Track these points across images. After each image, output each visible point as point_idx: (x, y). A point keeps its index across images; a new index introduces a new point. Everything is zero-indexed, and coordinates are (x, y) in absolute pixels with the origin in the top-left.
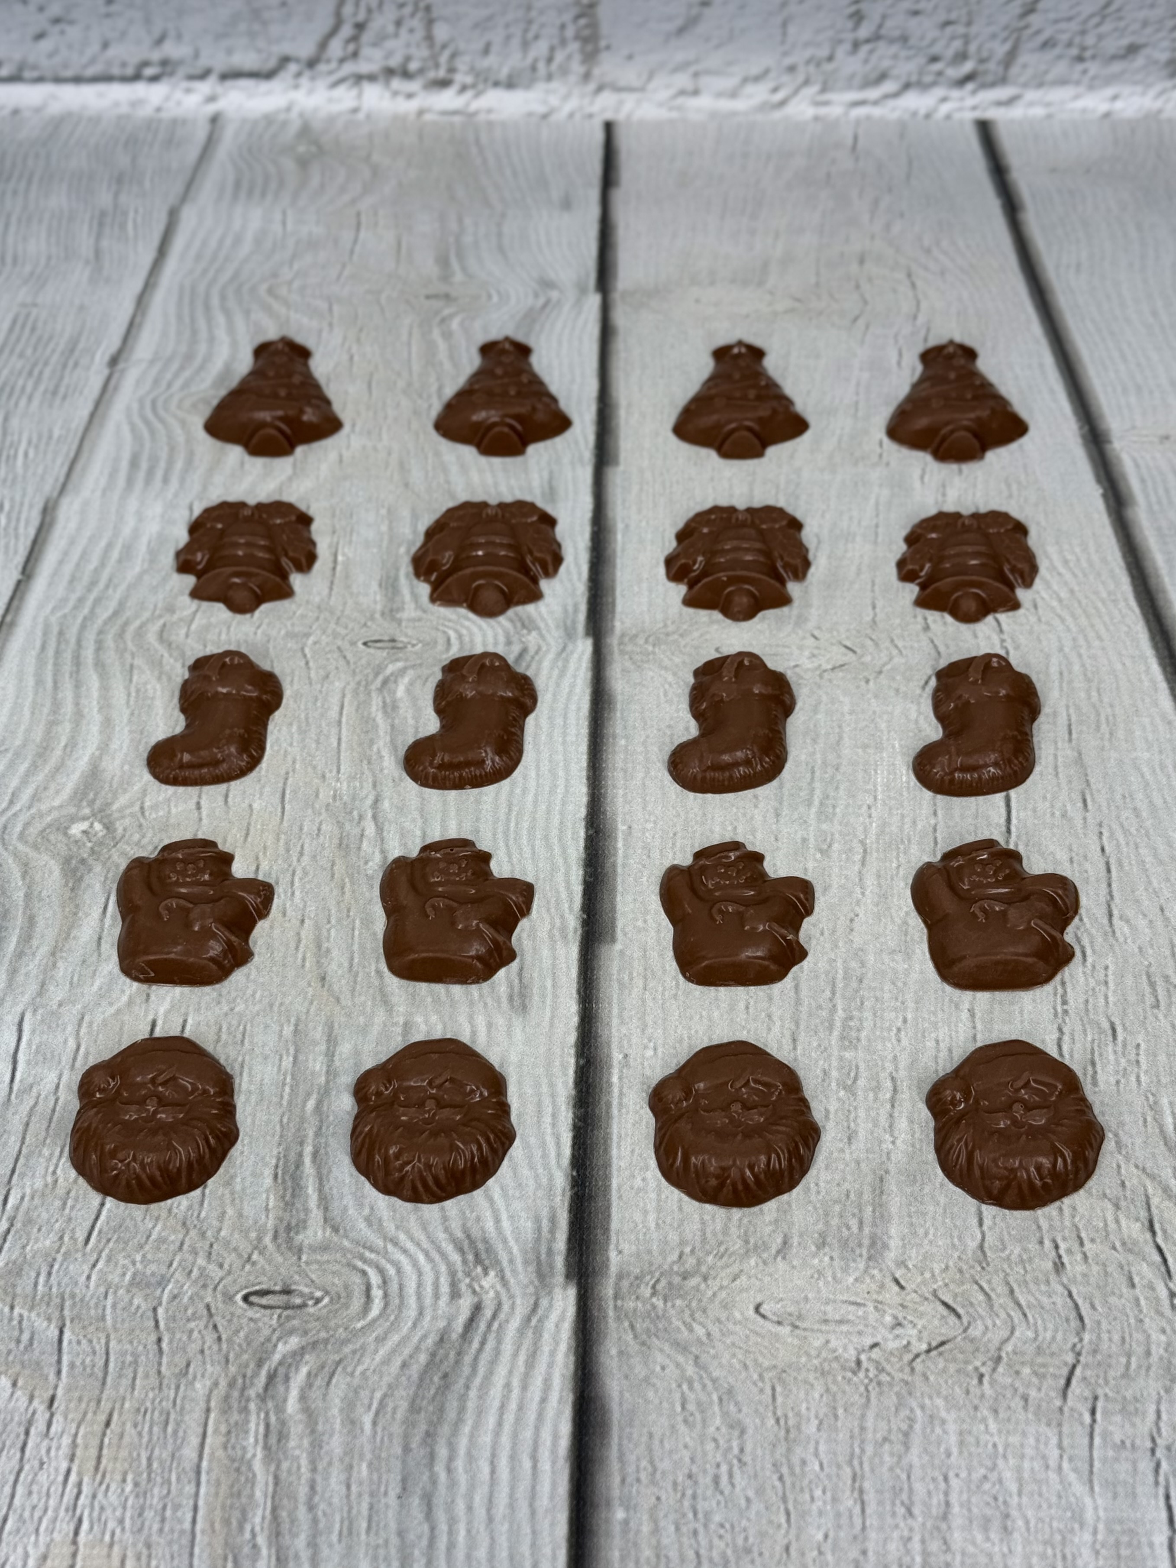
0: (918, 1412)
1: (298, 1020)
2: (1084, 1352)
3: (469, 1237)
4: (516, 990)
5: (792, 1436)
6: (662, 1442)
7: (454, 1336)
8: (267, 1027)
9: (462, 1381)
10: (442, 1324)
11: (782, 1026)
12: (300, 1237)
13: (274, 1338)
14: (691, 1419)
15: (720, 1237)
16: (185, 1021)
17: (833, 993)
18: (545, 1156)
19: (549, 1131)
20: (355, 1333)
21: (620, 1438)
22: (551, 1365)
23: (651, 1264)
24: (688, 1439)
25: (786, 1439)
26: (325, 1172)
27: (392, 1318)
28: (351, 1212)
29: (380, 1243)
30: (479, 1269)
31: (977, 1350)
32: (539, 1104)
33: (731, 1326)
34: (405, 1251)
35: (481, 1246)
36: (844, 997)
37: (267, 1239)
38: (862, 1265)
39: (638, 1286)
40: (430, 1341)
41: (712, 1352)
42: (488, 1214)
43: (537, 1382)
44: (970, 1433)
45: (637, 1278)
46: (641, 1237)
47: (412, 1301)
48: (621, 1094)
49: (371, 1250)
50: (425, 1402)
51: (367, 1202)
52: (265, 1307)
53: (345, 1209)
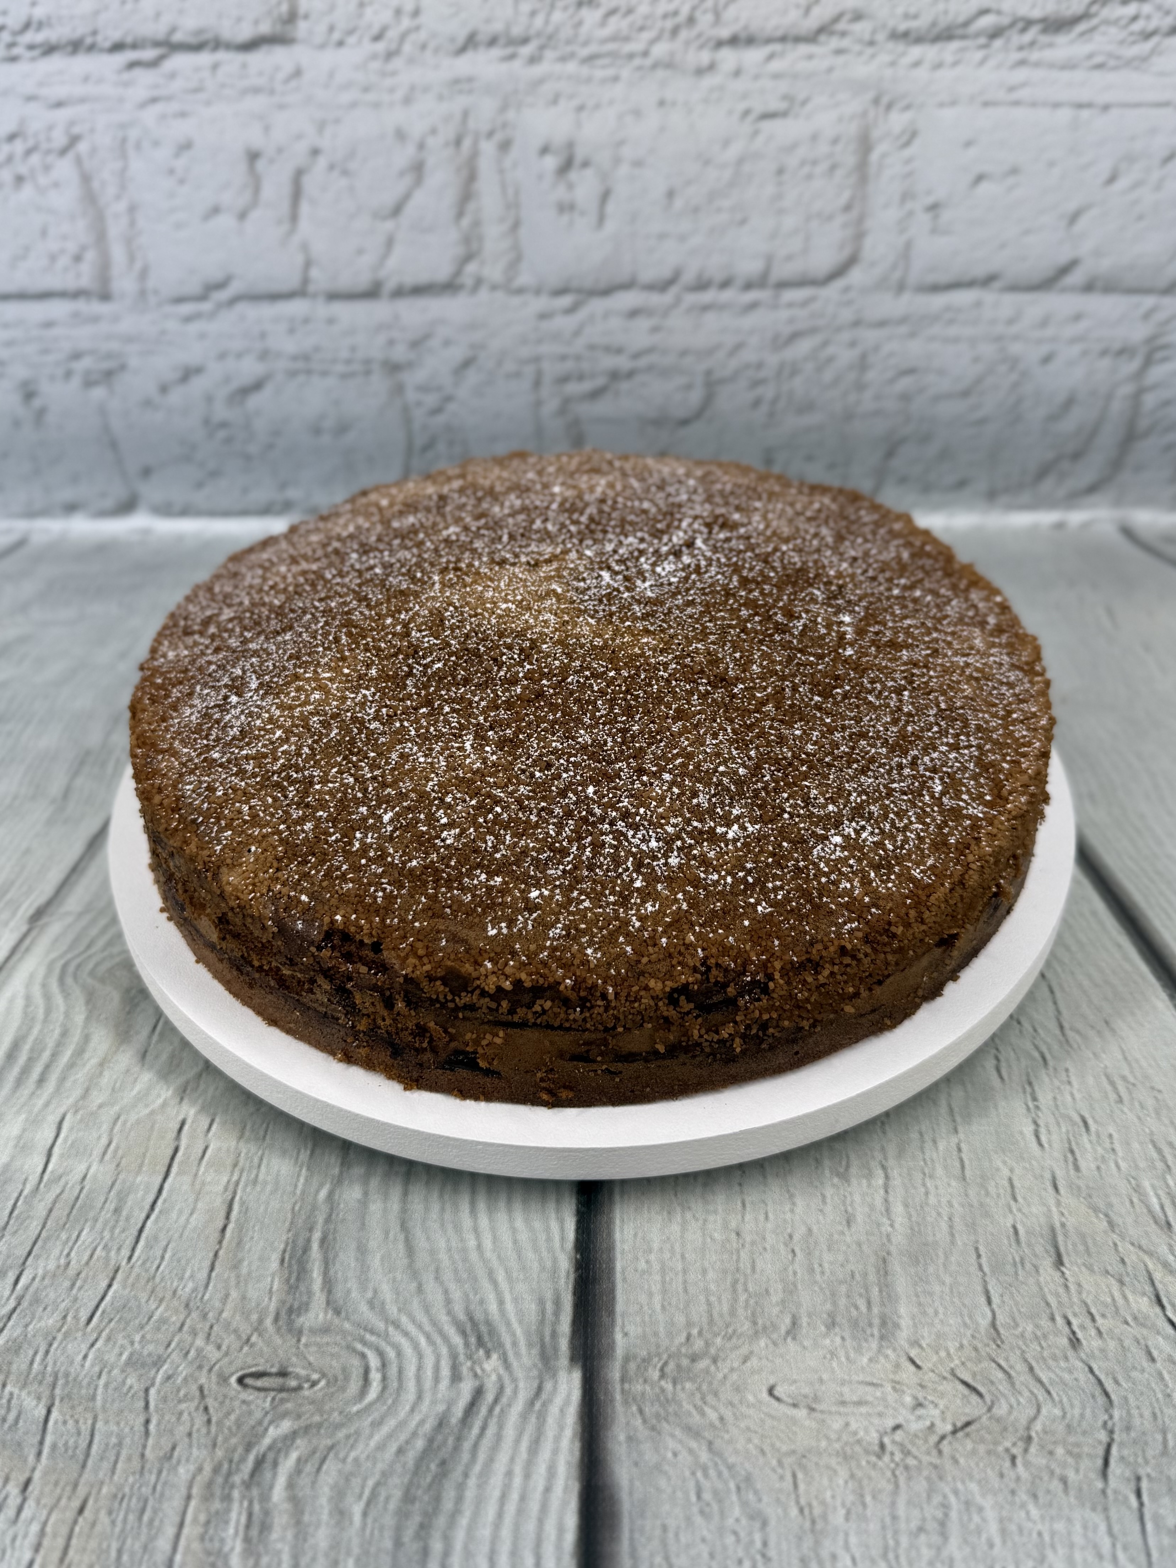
0: (952, 1499)
2: (1116, 1429)
3: (471, 1319)
5: (819, 1526)
6: (677, 1535)
7: (454, 1420)
9: (460, 1469)
10: (441, 1408)
12: (302, 1319)
13: (266, 1423)
14: (707, 1510)
15: (727, 1318)
18: (549, 1239)
20: (350, 1418)
21: (632, 1531)
22: (555, 1452)
23: (658, 1346)
24: (705, 1533)
25: (813, 1531)
26: (331, 1256)
27: (390, 1401)
28: (354, 1294)
29: (381, 1325)
30: (481, 1352)
31: (1005, 1429)
33: (744, 1409)
34: (406, 1334)
35: (483, 1329)
37: (268, 1322)
38: (874, 1345)
39: (646, 1369)
40: (428, 1427)
41: (726, 1437)
42: (491, 1297)
43: (541, 1470)
44: (1010, 1520)
45: (644, 1360)
46: (647, 1318)
47: (411, 1385)
49: (372, 1332)
50: (420, 1492)
51: (371, 1286)
52: (259, 1389)
53: (349, 1292)
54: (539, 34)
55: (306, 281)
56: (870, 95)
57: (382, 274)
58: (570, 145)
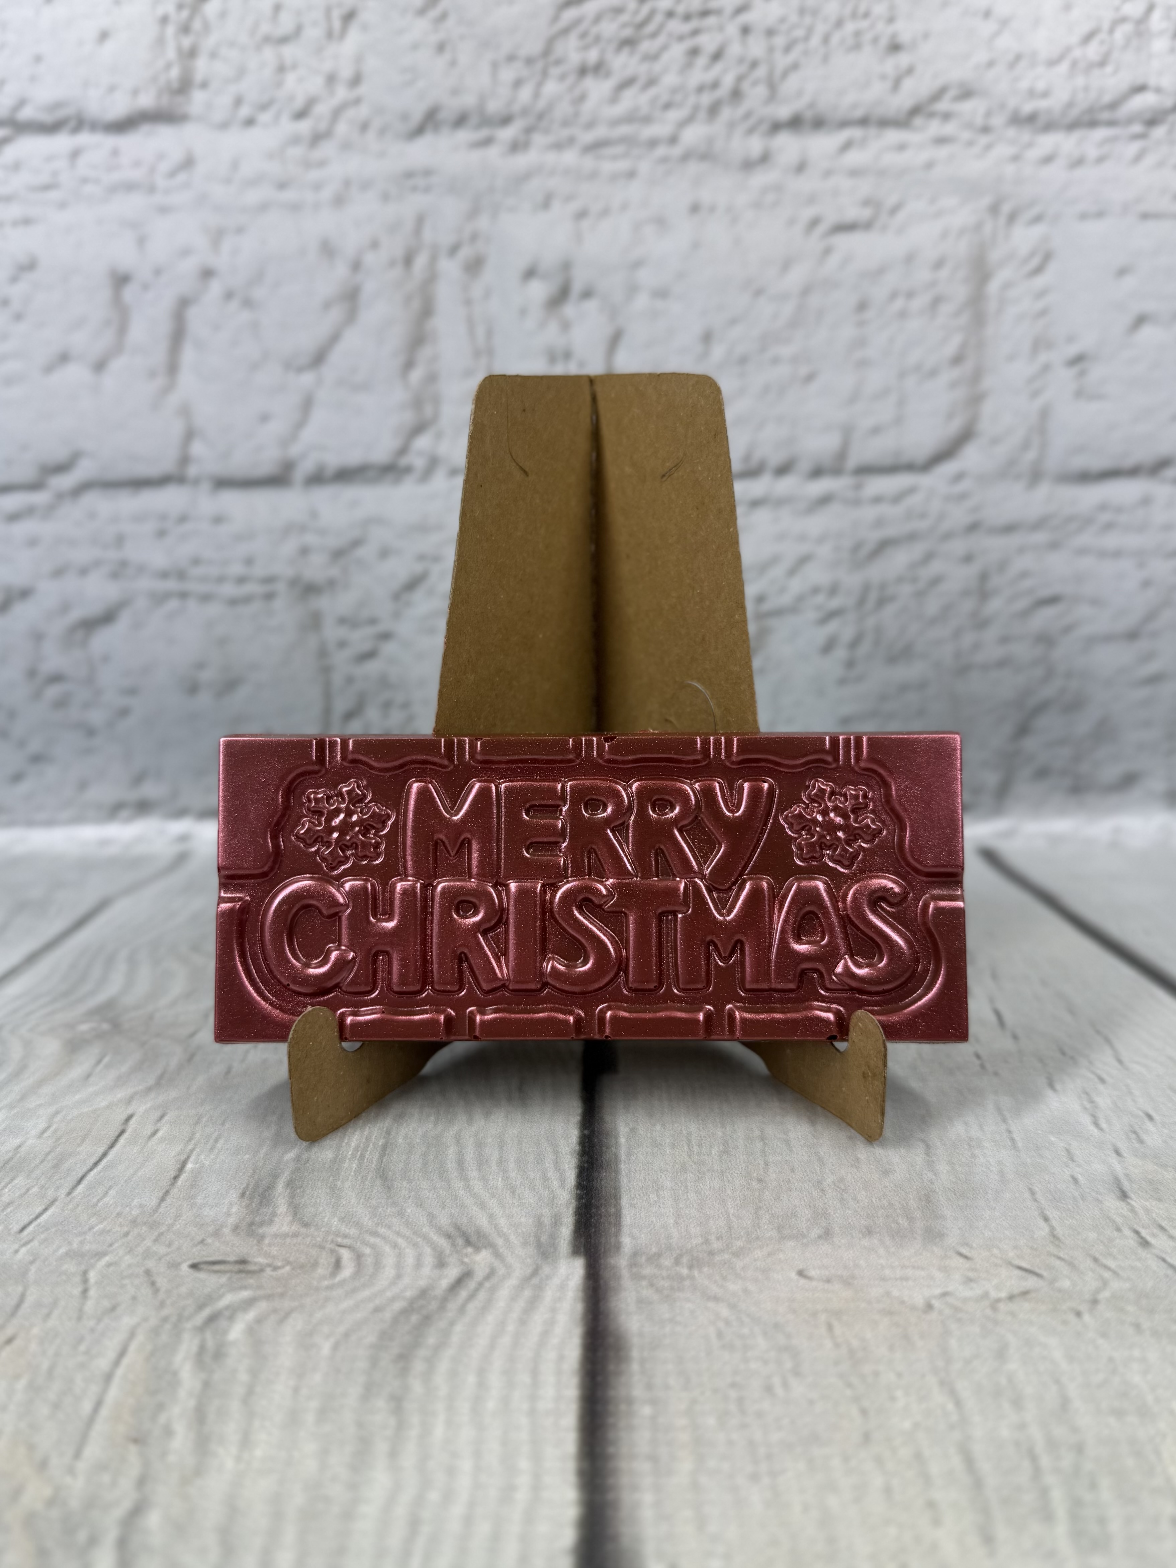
54: (525, 112)
55: (185, 460)
56: (986, 201)
57: (294, 450)
58: (566, 266)
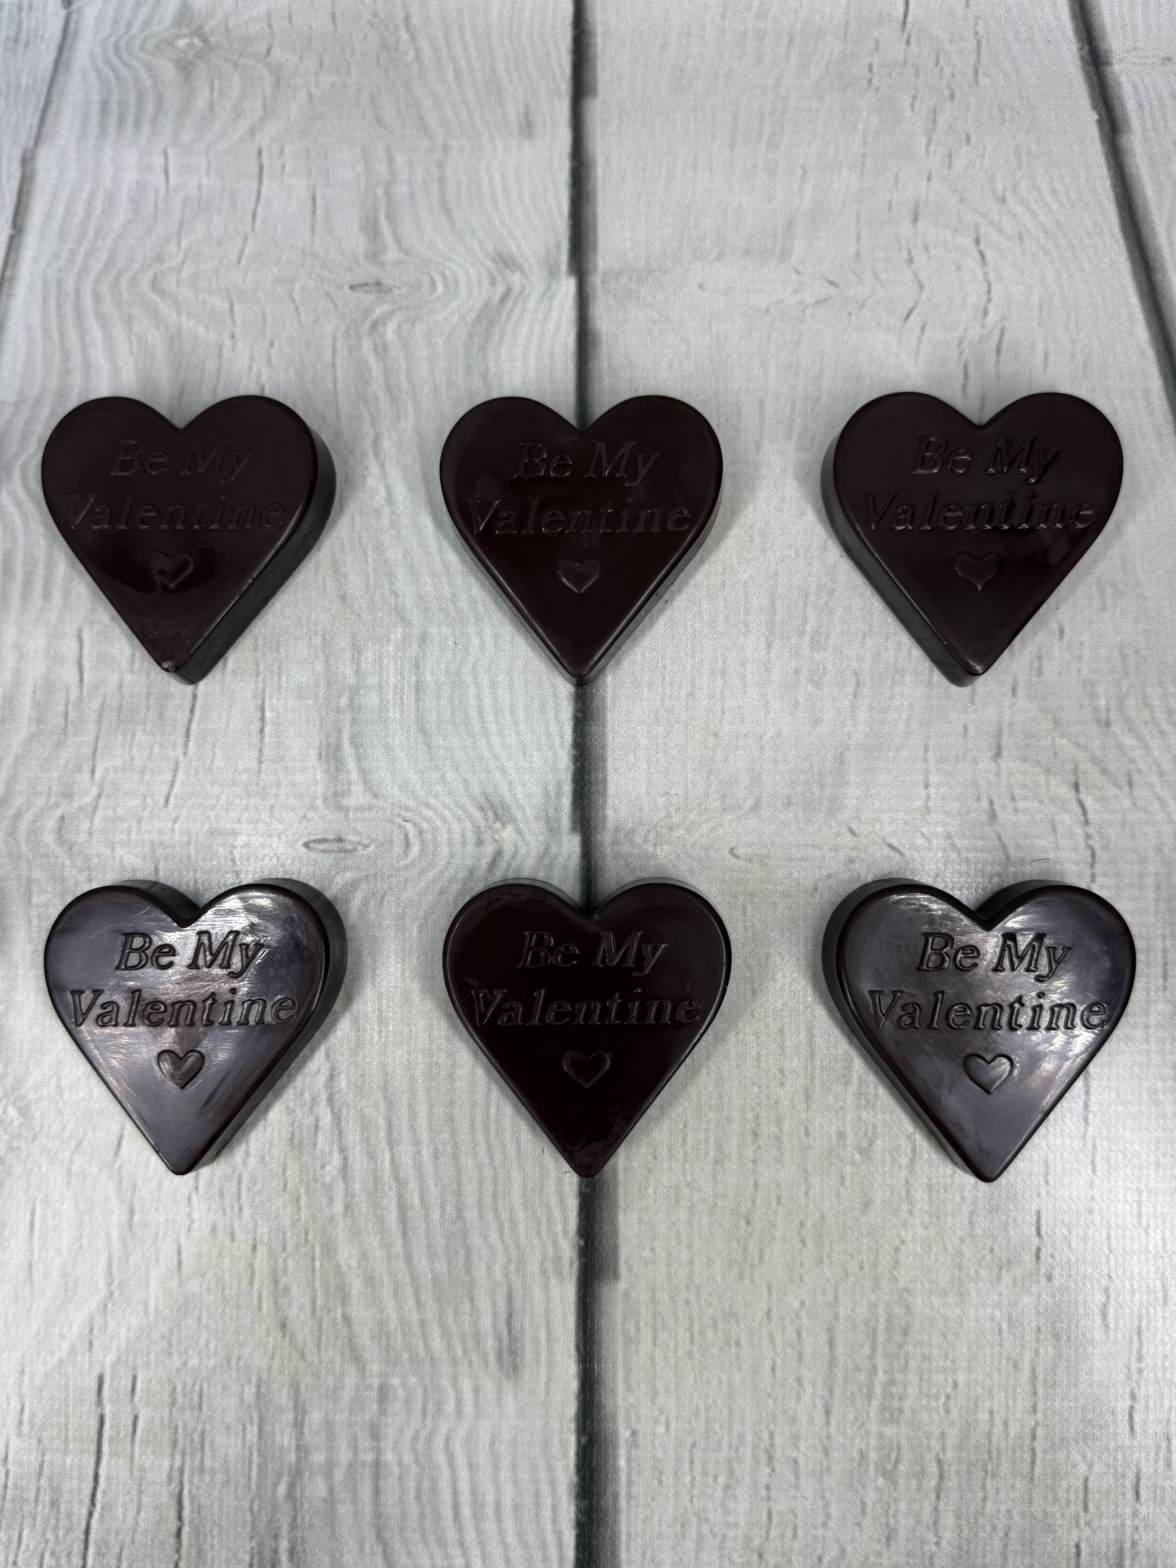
1: (259, 1379)
4: (505, 1343)
8: (225, 1387)
11: (814, 1394)
16: (135, 1378)
17: (874, 1349)
19: (549, 1527)
32: (537, 1494)
36: (886, 1356)
48: (630, 1482)
